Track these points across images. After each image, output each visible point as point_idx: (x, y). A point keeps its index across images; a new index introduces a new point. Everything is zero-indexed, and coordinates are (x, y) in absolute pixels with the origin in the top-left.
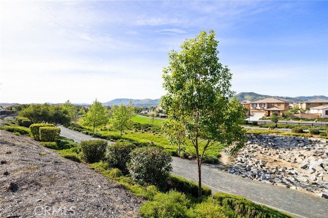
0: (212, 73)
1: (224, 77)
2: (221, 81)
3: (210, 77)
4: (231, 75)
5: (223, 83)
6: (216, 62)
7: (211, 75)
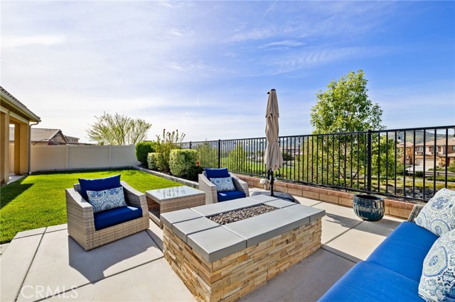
0: (360, 110)
1: (375, 113)
2: (371, 117)
3: (358, 113)
4: (381, 111)
5: (373, 118)
6: (364, 99)
7: (360, 111)
